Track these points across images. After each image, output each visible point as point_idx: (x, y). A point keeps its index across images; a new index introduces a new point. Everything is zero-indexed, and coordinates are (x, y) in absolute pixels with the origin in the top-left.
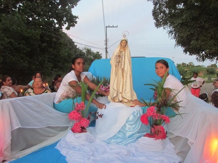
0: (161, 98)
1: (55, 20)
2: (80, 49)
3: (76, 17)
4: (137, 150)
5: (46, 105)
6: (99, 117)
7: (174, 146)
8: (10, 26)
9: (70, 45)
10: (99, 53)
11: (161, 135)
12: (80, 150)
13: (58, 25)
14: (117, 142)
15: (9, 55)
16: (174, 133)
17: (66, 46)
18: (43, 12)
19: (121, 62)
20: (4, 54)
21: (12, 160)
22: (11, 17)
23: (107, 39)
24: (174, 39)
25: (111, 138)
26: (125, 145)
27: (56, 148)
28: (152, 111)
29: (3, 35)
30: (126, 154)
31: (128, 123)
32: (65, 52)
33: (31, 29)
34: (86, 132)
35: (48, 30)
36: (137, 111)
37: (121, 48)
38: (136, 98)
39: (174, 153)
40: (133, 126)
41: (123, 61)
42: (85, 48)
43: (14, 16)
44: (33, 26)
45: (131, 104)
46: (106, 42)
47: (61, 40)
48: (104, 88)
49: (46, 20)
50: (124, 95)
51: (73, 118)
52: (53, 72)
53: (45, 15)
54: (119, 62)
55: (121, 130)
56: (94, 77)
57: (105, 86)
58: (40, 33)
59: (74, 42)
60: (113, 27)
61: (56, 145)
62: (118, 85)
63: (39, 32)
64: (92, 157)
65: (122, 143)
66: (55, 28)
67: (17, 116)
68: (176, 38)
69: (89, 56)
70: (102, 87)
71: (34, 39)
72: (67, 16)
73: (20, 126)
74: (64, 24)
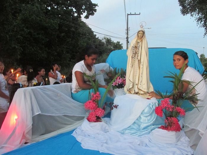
0: (178, 90)
1: (74, 8)
2: (99, 38)
3: (96, 5)
4: (151, 141)
5: (64, 94)
6: (114, 108)
7: (189, 140)
8: (29, 16)
9: (89, 35)
10: (119, 42)
11: (175, 126)
12: (94, 138)
13: (77, 14)
14: (131, 133)
15: (28, 46)
16: (190, 126)
17: (85, 35)
18: (62, 1)
19: (137, 53)
20: (24, 45)
21: (33, 143)
22: (30, 6)
23: (128, 28)
24: (203, 27)
25: (126, 129)
26: (139, 136)
27: (72, 135)
28: (166, 103)
29: (23, 25)
30: (138, 144)
31: (143, 115)
32: (84, 42)
33: (49, 19)
34: (101, 122)
35: (67, 19)
36: (152, 103)
37: (138, 39)
38: (153, 91)
39: (188, 146)
40: (148, 118)
41: (140, 52)
42: (104, 38)
43: (34, 6)
44: (51, 16)
45: (148, 96)
46: (127, 31)
47: (80, 29)
48: (121, 80)
49: (65, 8)
50: (140, 87)
51: (89, 107)
52: (71, 63)
53: (64, 4)
54: (136, 53)
55: (137, 121)
56: (111, 68)
57: (122, 78)
58: (59, 23)
59: (93, 32)
60: (135, 14)
61: (73, 132)
62: (134, 76)
63: (57, 21)
64: (105, 145)
65: (136, 134)
66: (74, 17)
67: (37, 103)
68: (205, 26)
69: (109, 47)
70: (119, 79)
71: (52, 28)
72: (87, 4)
73: (40, 113)
74: (83, 13)
